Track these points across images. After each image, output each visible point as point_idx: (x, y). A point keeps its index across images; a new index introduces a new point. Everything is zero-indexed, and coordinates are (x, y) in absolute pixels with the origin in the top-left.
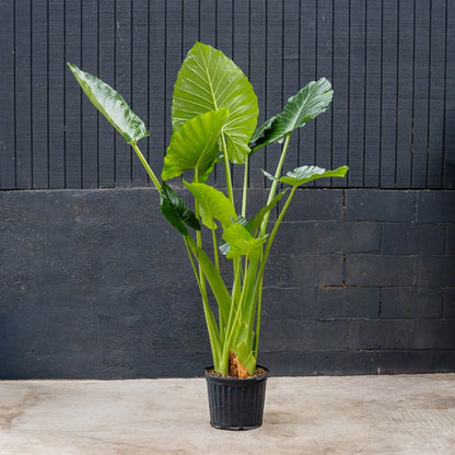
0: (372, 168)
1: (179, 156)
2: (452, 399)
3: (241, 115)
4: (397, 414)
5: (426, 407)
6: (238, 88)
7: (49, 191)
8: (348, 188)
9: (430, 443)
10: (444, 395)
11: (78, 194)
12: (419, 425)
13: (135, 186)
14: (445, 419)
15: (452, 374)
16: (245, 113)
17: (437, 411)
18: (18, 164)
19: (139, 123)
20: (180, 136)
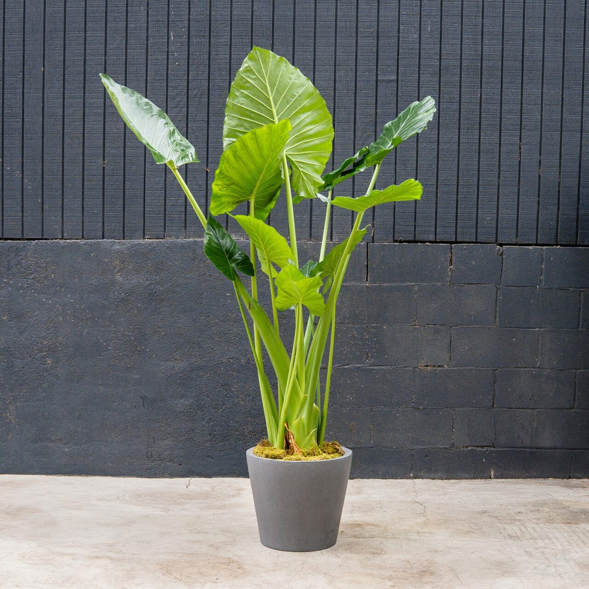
0: (487, 217)
1: (231, 183)
2: (584, 512)
3: (310, 136)
4: (513, 529)
5: (550, 521)
6: (306, 103)
7: (84, 241)
8: (456, 242)
9: (555, 566)
10: (575, 507)
11: (119, 245)
12: (540, 543)
13: (189, 237)
14: (575, 538)
15: (586, 480)
16: (316, 135)
17: (566, 527)
18: (46, 207)
19: (188, 147)
20: (232, 158)
